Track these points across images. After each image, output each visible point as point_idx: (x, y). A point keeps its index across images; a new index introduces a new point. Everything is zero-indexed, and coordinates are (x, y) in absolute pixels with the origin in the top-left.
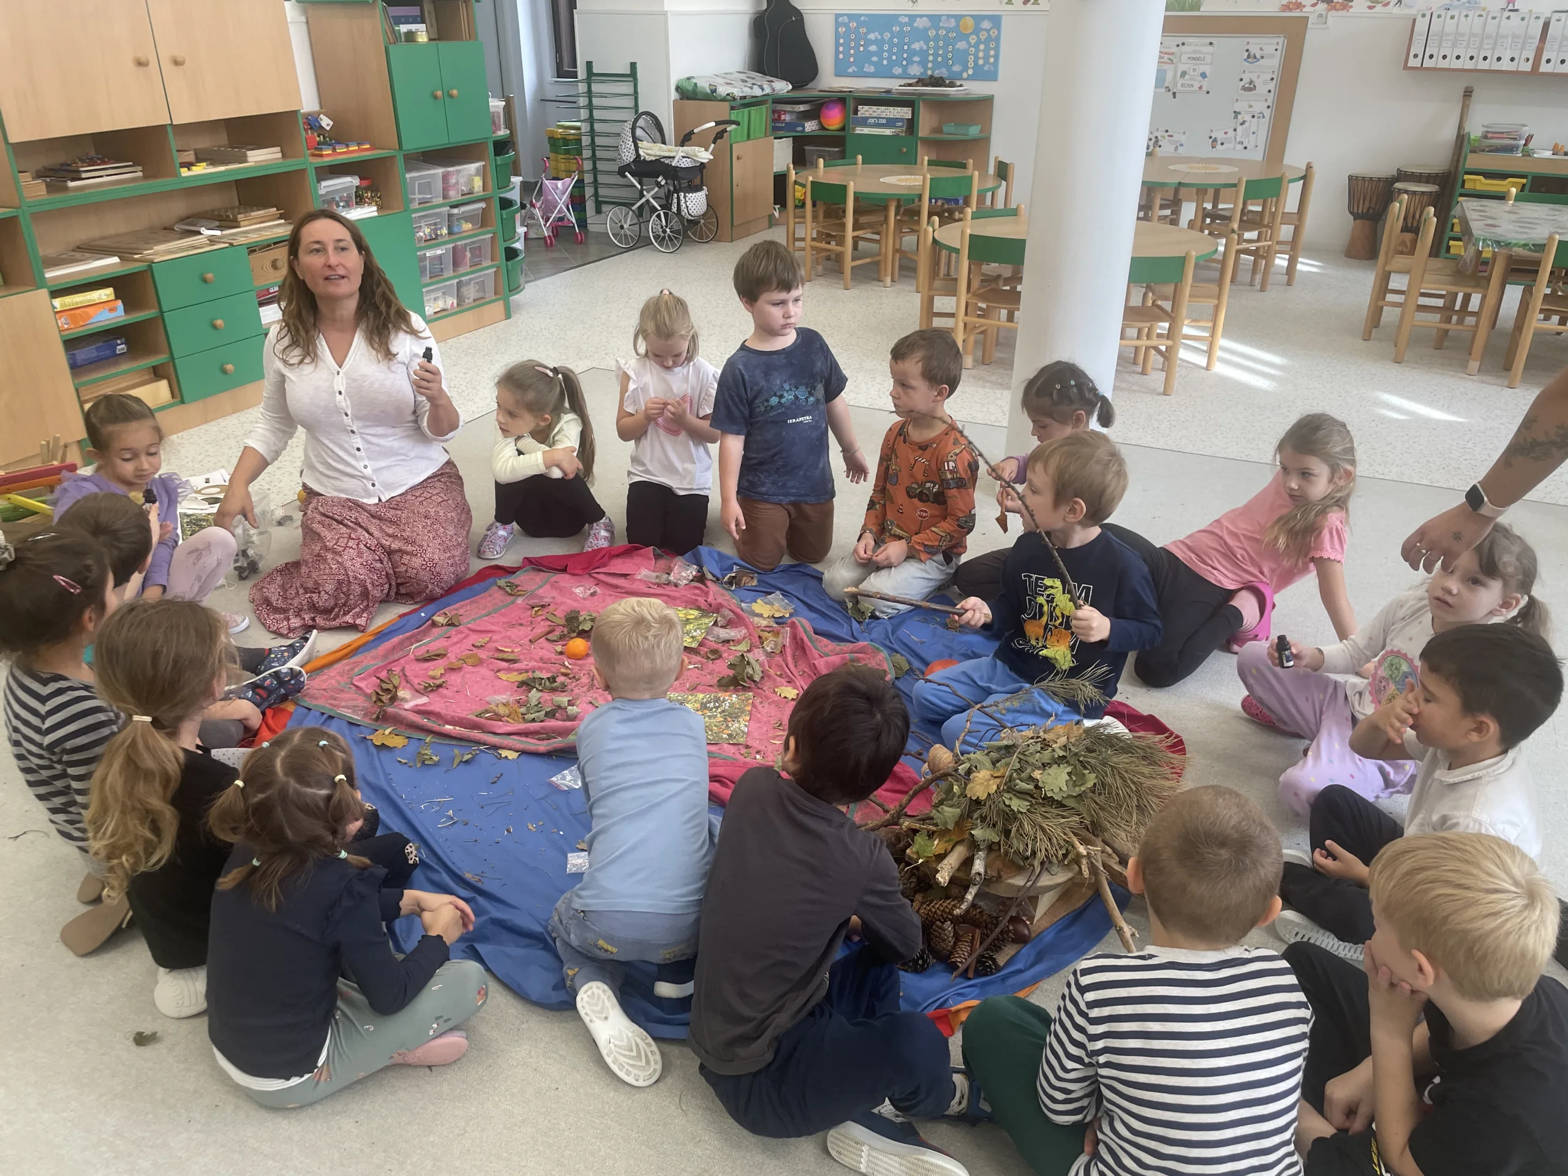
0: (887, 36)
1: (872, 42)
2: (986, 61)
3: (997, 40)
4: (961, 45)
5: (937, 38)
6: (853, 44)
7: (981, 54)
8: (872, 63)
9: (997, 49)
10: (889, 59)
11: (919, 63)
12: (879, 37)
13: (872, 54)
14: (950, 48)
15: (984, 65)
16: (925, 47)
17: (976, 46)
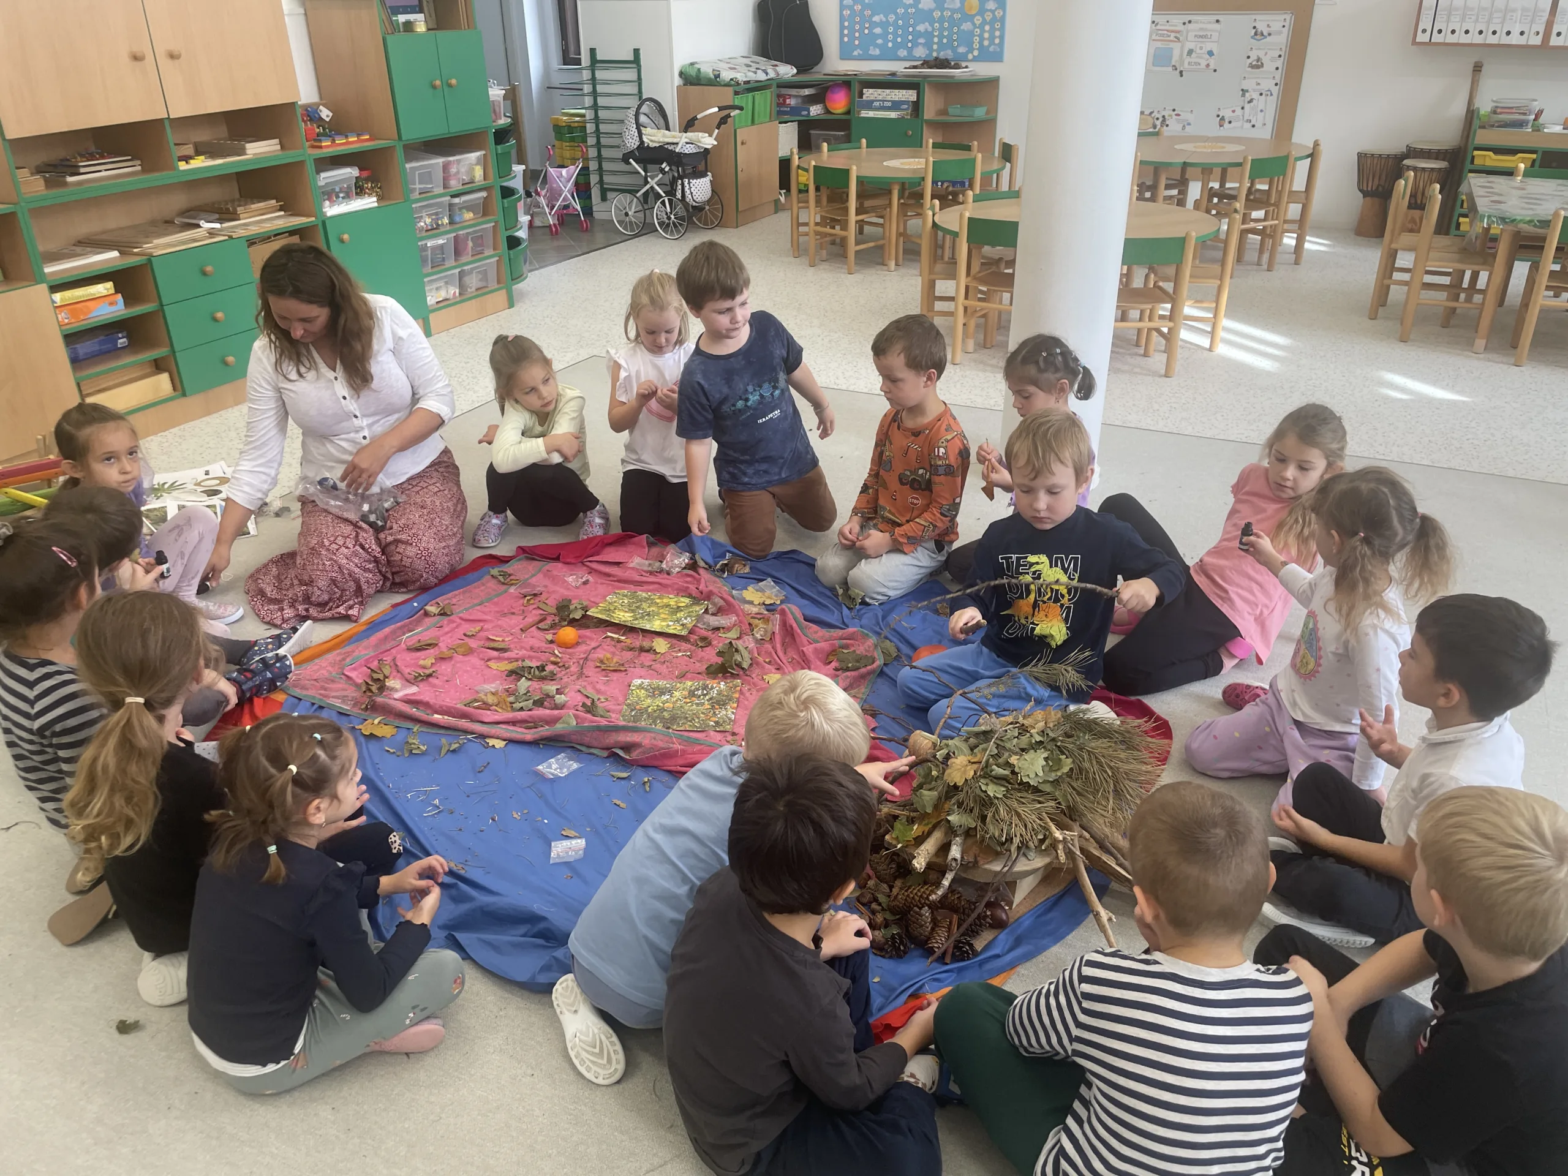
0: (892, 18)
1: (877, 25)
2: (992, 43)
3: (1002, 20)
4: (966, 26)
5: (941, 20)
6: (857, 27)
7: (986, 35)
8: (877, 46)
9: (1002, 29)
10: (894, 41)
11: (923, 45)
12: (884, 19)
13: (878, 36)
14: (955, 29)
15: (989, 46)
16: (930, 29)
17: (981, 27)
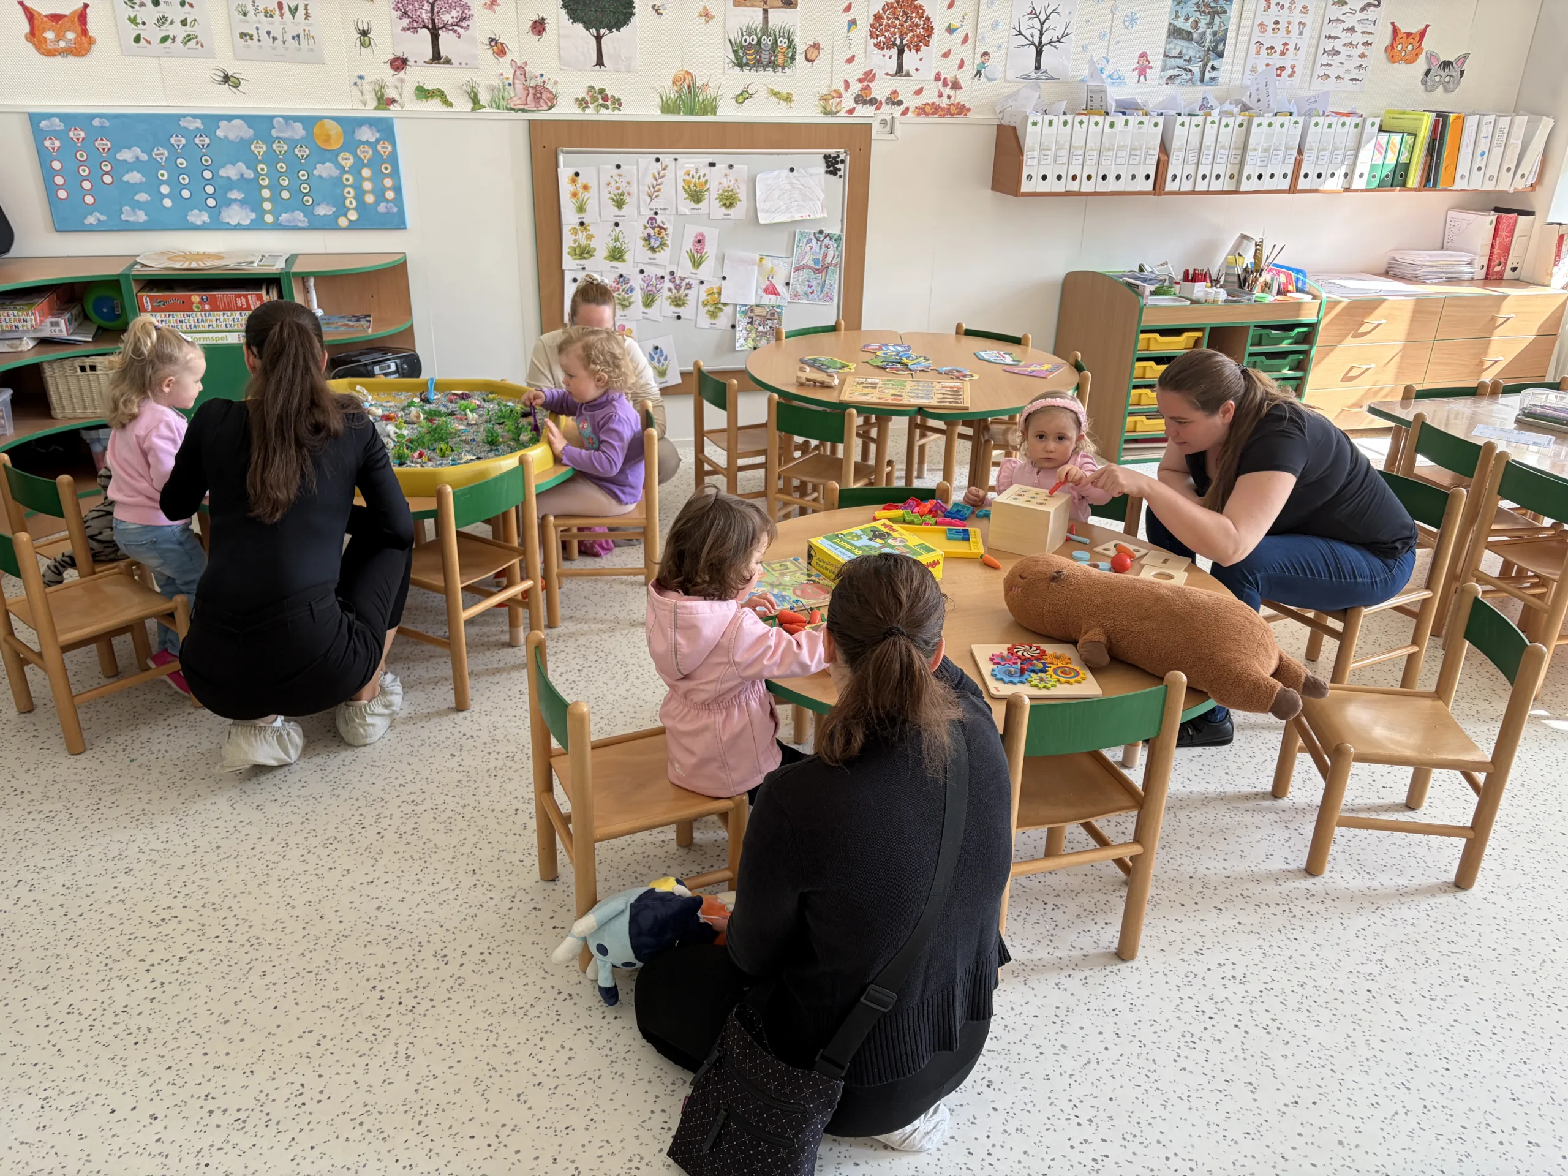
0: (161, 154)
1: (129, 167)
2: (380, 197)
3: (393, 159)
5: (271, 159)
6: (84, 171)
7: (367, 186)
8: (138, 205)
9: (395, 174)
10: (175, 196)
11: (243, 203)
13: (136, 188)
14: (303, 175)
15: (377, 203)
17: (356, 170)
